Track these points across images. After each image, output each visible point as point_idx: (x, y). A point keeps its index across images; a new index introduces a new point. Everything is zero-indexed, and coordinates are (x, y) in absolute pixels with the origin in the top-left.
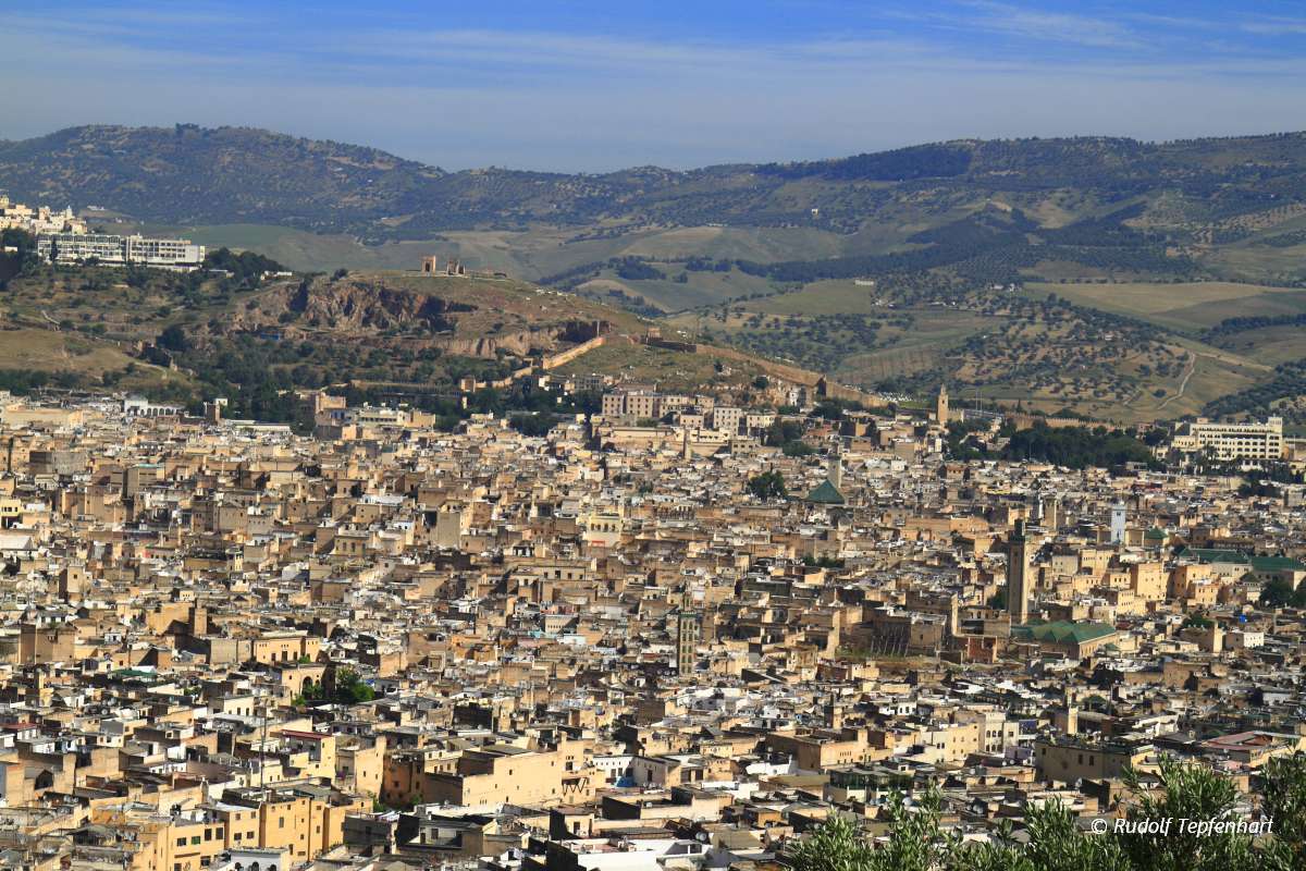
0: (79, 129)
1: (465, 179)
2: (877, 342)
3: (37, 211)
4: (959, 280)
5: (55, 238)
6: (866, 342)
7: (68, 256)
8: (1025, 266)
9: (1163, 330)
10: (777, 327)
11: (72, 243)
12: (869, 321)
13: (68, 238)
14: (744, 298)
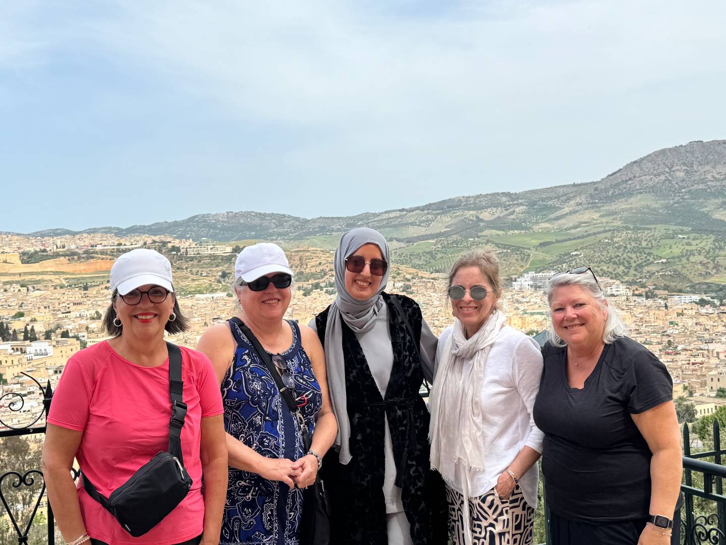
0: (197, 216)
1: (314, 221)
2: (437, 259)
3: (181, 241)
4: (461, 238)
5: (187, 248)
6: (434, 259)
7: (191, 253)
8: (480, 232)
9: (522, 248)
10: (407, 257)
11: (192, 249)
12: (434, 252)
13: (191, 248)
14: (397, 249)
